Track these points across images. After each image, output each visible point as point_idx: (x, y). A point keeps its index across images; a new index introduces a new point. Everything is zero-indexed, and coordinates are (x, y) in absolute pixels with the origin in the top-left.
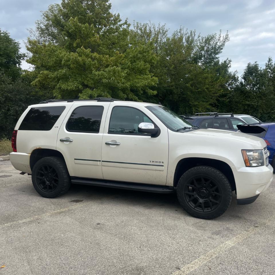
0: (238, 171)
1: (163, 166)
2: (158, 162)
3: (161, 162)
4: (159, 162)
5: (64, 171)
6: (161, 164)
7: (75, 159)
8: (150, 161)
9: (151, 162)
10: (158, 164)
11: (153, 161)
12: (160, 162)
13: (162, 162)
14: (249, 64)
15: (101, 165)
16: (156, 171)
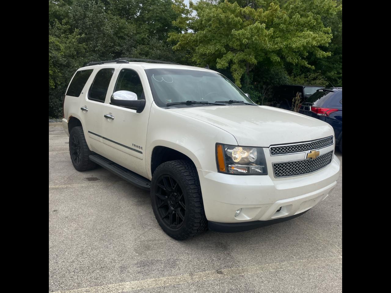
0: (205, 177)
1: (141, 153)
2: (138, 147)
3: (141, 148)
6: (140, 150)
8: (133, 144)
16: (138, 159)
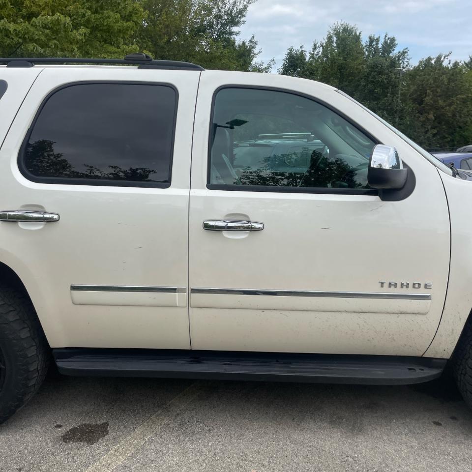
1: (428, 298)
2: (411, 286)
3: (422, 286)
4: (414, 284)
5: (25, 334)
6: (422, 292)
7: (74, 288)
8: (382, 284)
9: (386, 285)
10: (411, 292)
11: (392, 281)
12: (416, 286)
13: (426, 285)
14: (291, 50)
15: (185, 303)
16: (402, 316)
